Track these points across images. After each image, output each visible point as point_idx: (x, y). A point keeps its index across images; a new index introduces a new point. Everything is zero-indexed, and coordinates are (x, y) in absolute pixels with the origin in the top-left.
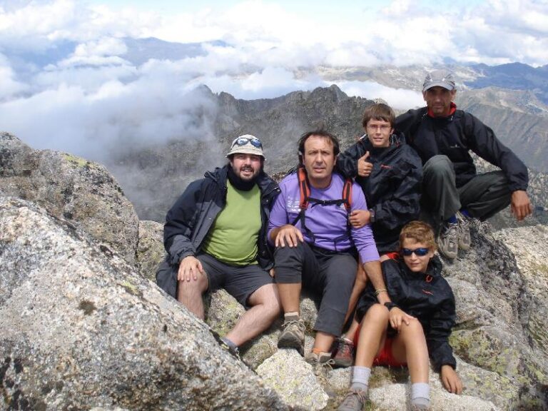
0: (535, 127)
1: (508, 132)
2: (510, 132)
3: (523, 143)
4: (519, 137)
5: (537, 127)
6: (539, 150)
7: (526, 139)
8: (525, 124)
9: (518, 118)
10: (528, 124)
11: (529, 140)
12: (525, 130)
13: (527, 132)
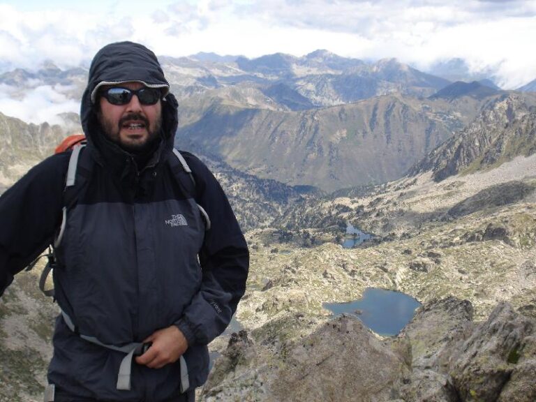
0: (282, 124)
1: (254, 132)
2: (257, 132)
3: (271, 143)
4: (267, 138)
5: (284, 124)
6: (289, 150)
7: (273, 140)
8: (271, 122)
9: (264, 117)
10: (274, 123)
11: (276, 140)
12: (272, 130)
13: (274, 132)
